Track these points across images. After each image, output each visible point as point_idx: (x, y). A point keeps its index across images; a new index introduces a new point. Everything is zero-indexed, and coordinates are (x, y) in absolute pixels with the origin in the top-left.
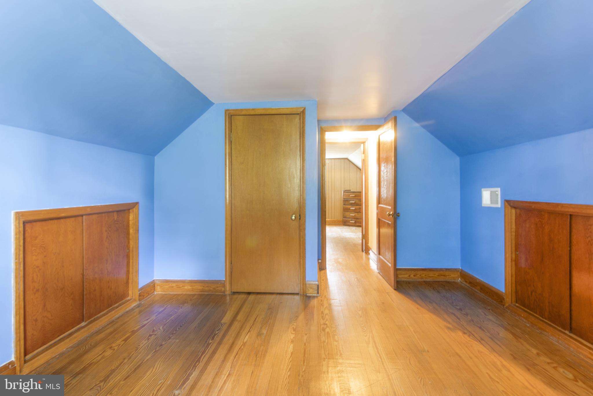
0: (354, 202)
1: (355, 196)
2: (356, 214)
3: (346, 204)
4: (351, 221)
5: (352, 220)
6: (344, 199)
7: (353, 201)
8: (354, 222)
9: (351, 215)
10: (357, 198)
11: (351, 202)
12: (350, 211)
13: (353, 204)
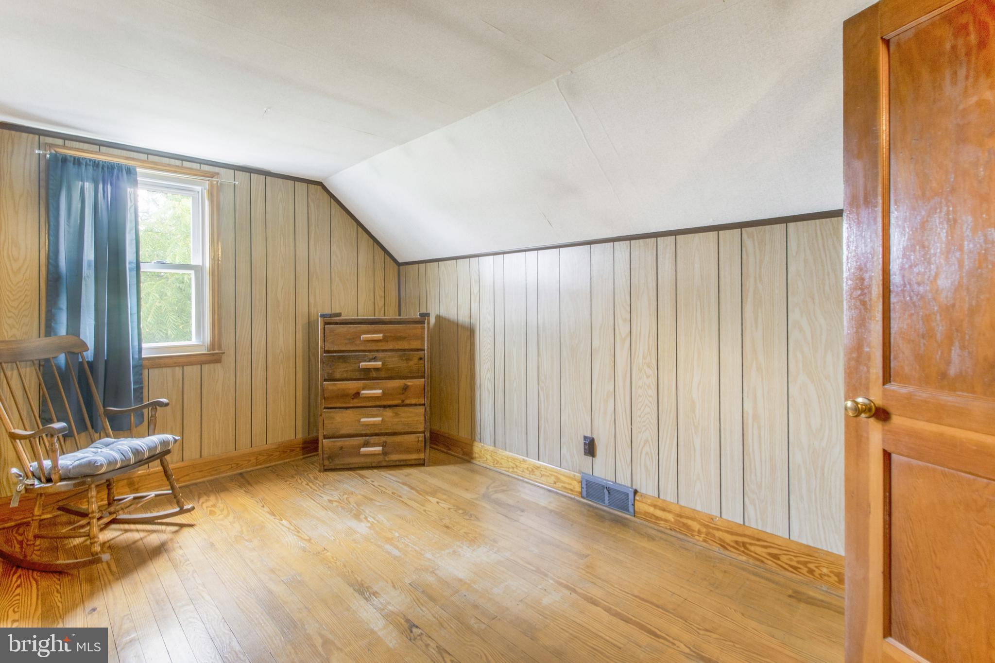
0: (379, 364)
1: (385, 339)
2: (389, 413)
3: (338, 375)
4: (364, 450)
5: (366, 444)
6: (328, 352)
7: (374, 359)
8: (379, 449)
9: (363, 420)
10: (390, 346)
11: (363, 365)
12: (355, 402)
13: (374, 374)
